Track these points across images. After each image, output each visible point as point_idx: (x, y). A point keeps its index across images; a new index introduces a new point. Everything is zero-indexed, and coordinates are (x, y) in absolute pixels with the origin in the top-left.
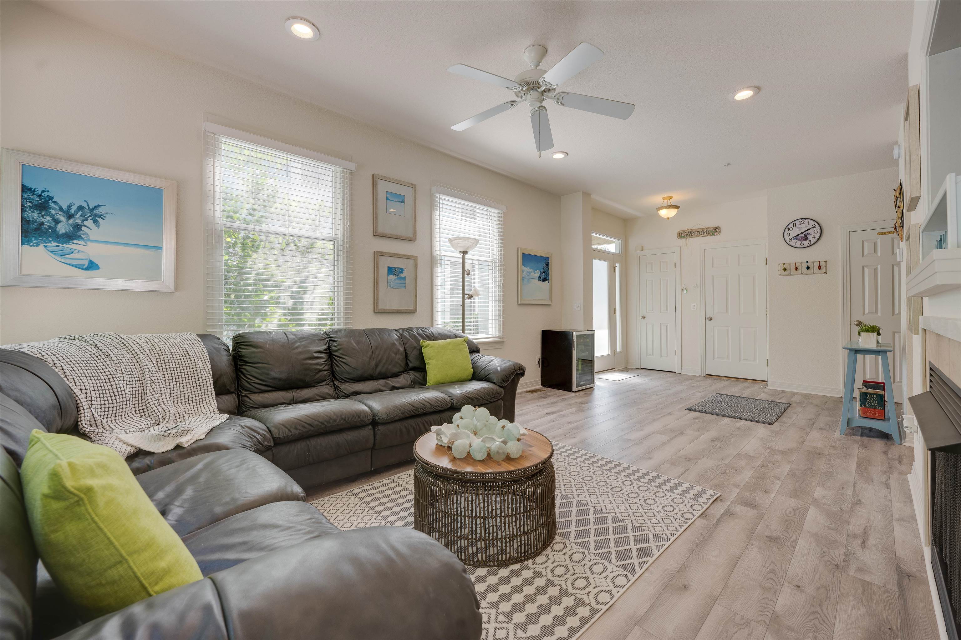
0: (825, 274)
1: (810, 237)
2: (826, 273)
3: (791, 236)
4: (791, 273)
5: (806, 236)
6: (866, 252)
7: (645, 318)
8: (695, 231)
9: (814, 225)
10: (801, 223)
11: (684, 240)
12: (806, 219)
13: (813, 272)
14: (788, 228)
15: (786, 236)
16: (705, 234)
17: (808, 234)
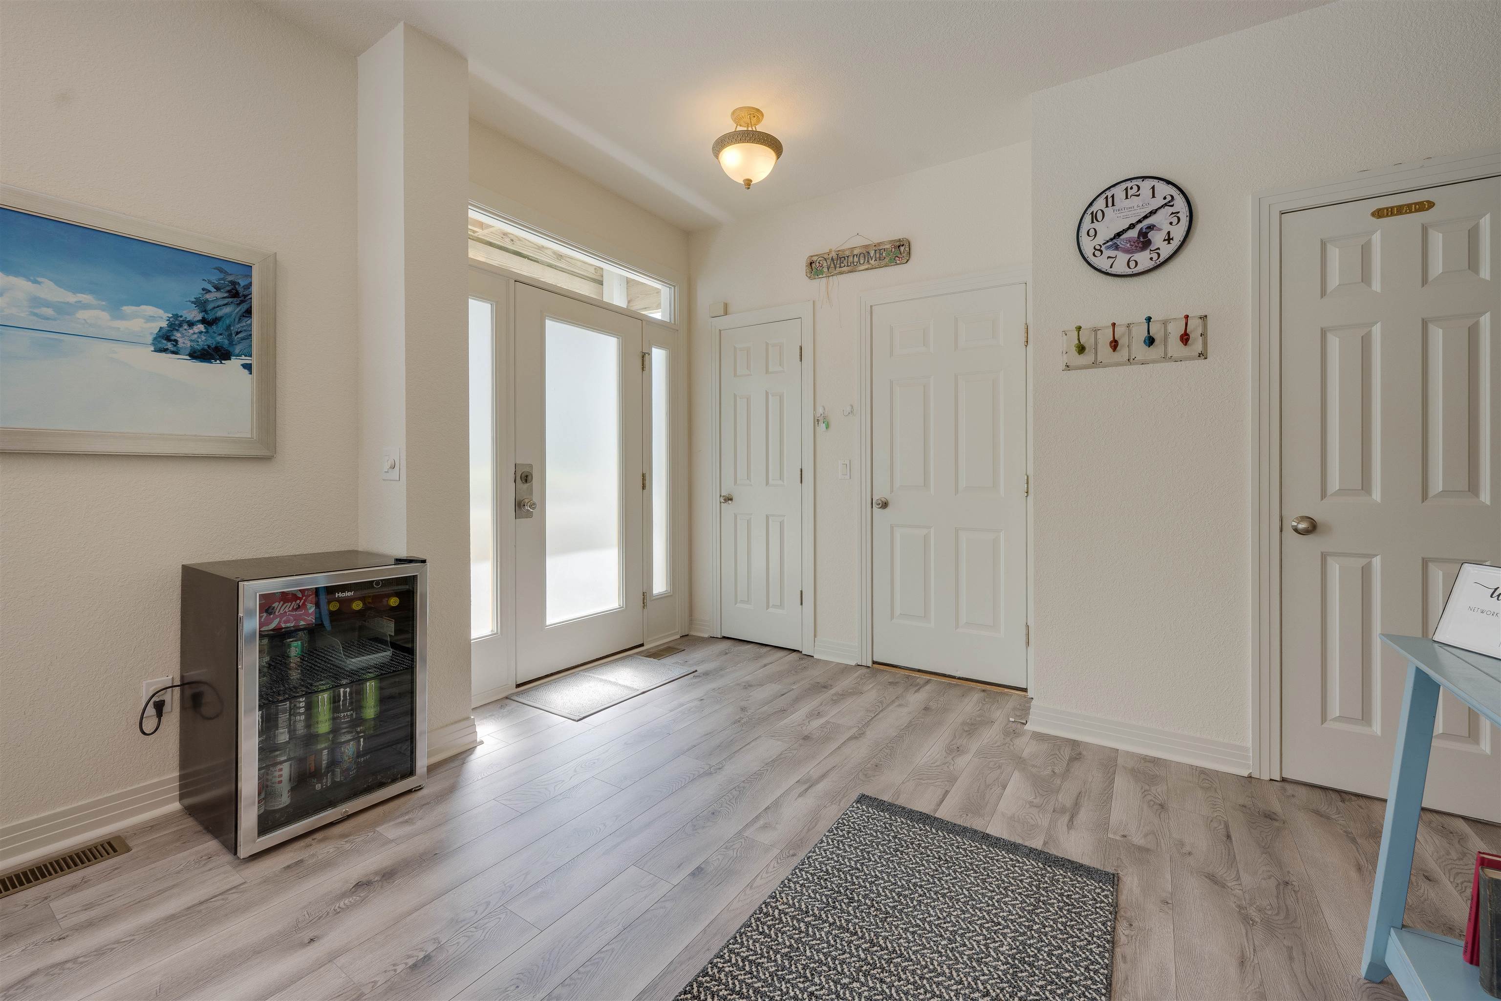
0: (1201, 362)
1: (1157, 238)
2: (1203, 355)
3: (1100, 239)
4: (1099, 359)
5: (1143, 234)
6: (1334, 281)
7: (731, 500)
8: (847, 253)
9: (1169, 198)
10: (1130, 192)
11: (820, 284)
12: (1144, 178)
13: (1166, 353)
14: (1089, 212)
15: (1085, 241)
16: (872, 262)
17: (1151, 227)
